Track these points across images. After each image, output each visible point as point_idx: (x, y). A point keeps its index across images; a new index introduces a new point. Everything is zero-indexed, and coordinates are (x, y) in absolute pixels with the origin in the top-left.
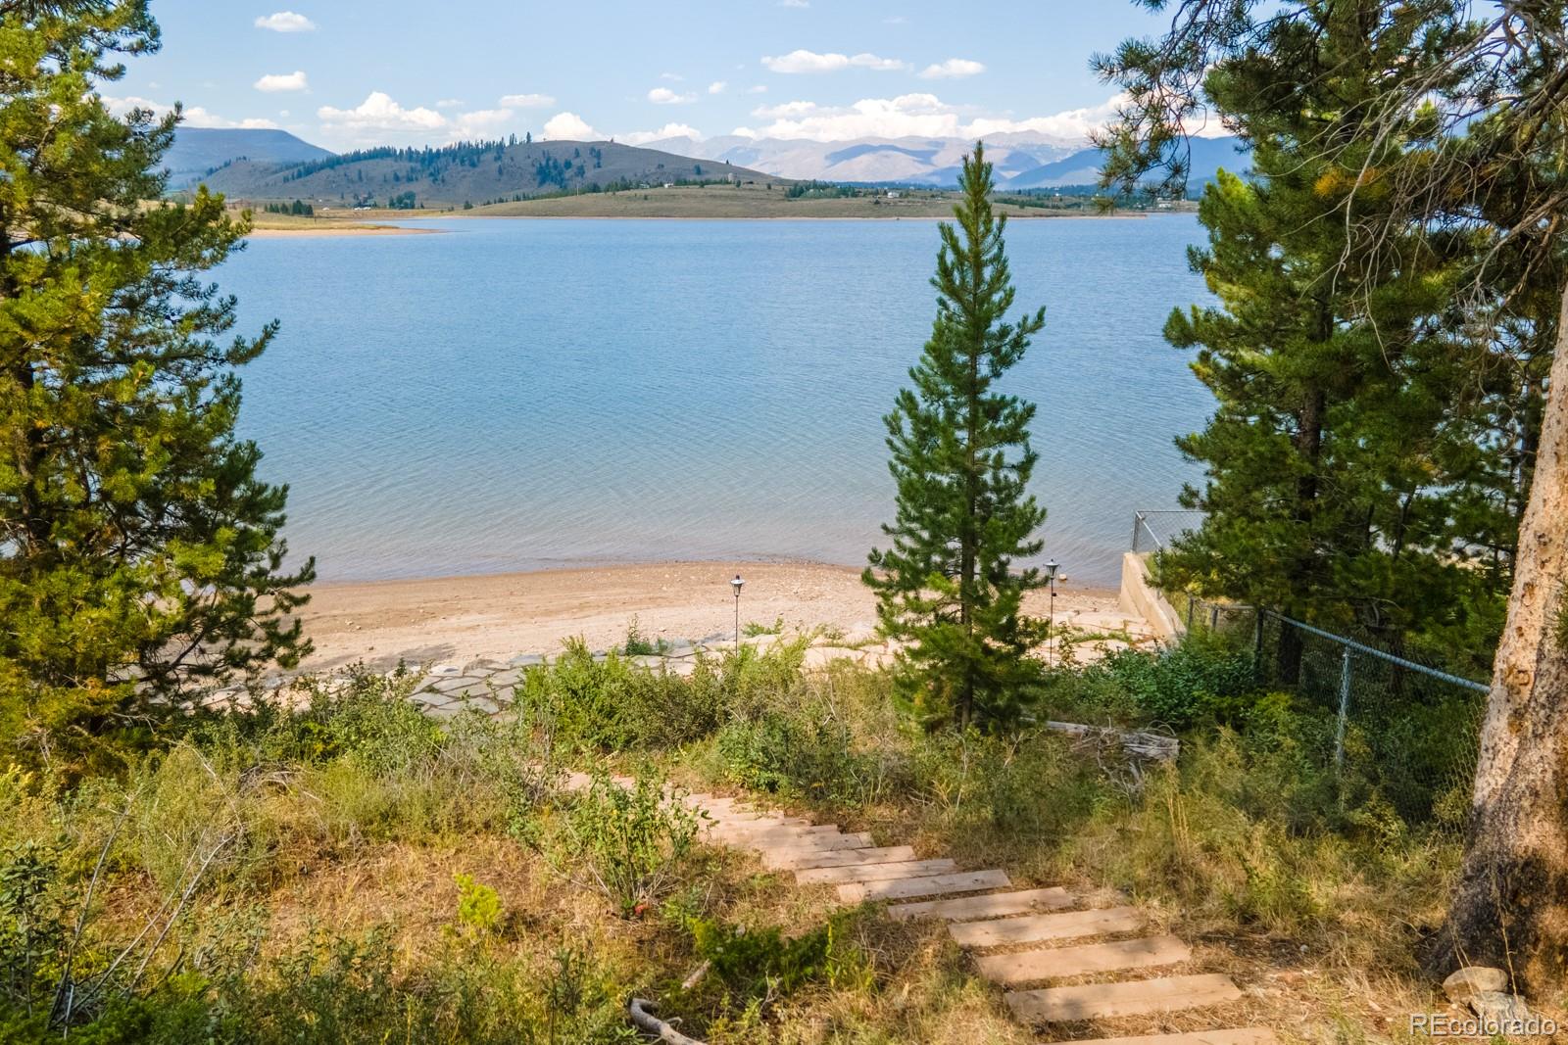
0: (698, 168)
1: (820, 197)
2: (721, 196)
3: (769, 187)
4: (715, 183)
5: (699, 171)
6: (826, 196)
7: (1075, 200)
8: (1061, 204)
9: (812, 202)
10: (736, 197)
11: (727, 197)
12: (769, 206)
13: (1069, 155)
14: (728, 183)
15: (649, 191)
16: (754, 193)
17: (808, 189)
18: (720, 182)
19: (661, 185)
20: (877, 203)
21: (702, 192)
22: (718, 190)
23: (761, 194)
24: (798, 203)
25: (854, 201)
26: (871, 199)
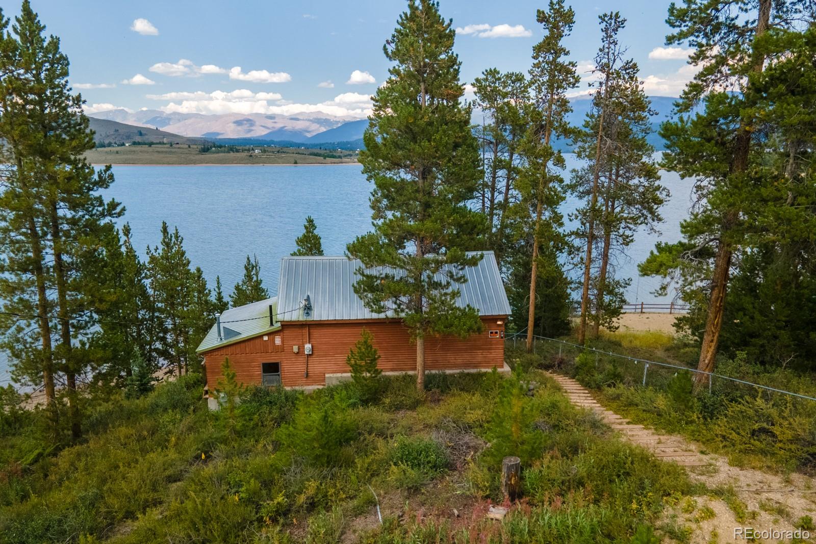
0: (141, 132)
1: (218, 153)
2: (162, 152)
3: (189, 147)
4: (157, 144)
5: (141, 134)
6: (222, 152)
7: (348, 153)
8: (341, 155)
9: (216, 155)
10: (170, 152)
11: (166, 152)
12: (192, 157)
13: (339, 125)
14: (164, 144)
15: (119, 149)
16: (182, 150)
17: (211, 148)
18: (160, 143)
19: (123, 144)
20: (251, 156)
21: (150, 149)
22: (159, 148)
23: (186, 151)
24: (208, 156)
25: (238, 155)
26: (245, 154)
